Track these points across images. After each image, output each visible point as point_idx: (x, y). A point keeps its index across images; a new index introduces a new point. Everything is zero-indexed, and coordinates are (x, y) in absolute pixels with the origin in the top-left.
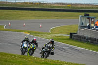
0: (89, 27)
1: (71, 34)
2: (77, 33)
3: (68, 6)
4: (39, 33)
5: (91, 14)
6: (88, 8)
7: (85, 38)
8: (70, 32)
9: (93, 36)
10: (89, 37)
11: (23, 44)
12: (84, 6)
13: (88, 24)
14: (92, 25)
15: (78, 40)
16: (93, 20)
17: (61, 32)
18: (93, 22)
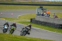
0: (43, 15)
1: (31, 19)
2: (35, 19)
3: (30, 1)
4: (11, 19)
5: (44, 7)
6: (42, 3)
7: (40, 22)
8: (30, 18)
9: (45, 21)
10: (43, 21)
11: (4, 27)
12: (40, 2)
13: (42, 13)
14: (45, 14)
15: (35, 23)
16: (45, 11)
17: (25, 18)
18: (45, 12)
